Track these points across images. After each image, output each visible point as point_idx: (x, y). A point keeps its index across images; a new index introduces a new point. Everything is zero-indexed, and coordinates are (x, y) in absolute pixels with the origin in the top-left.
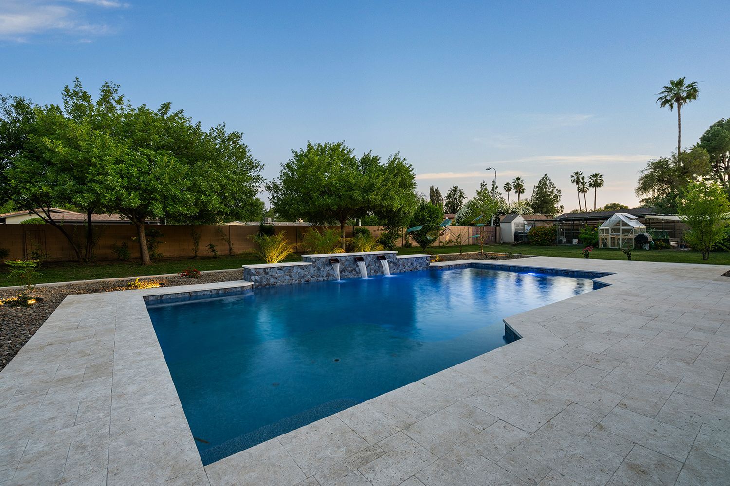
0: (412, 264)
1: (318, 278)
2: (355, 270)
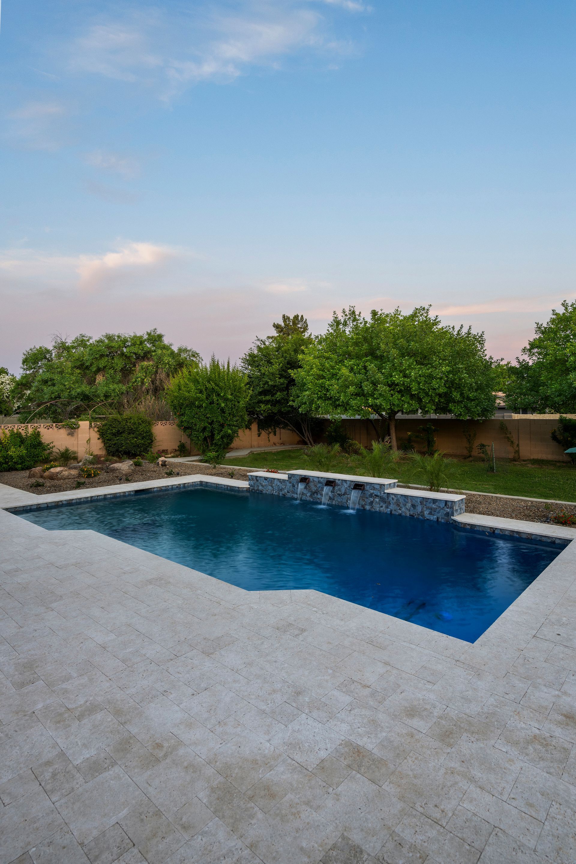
1: (293, 495)
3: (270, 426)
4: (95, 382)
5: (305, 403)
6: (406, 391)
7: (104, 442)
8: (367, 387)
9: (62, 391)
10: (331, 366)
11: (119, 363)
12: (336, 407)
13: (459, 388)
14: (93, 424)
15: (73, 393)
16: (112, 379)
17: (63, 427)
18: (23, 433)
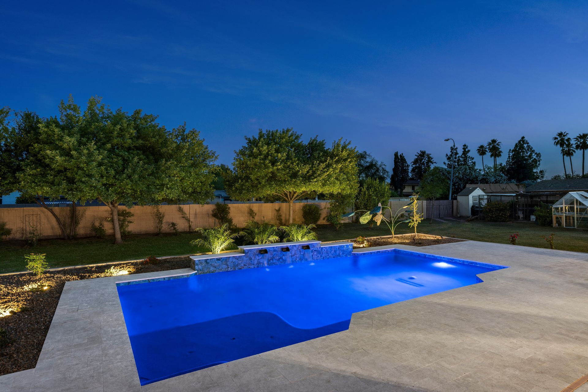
0: (335, 251)
1: (250, 266)
2: (282, 258)
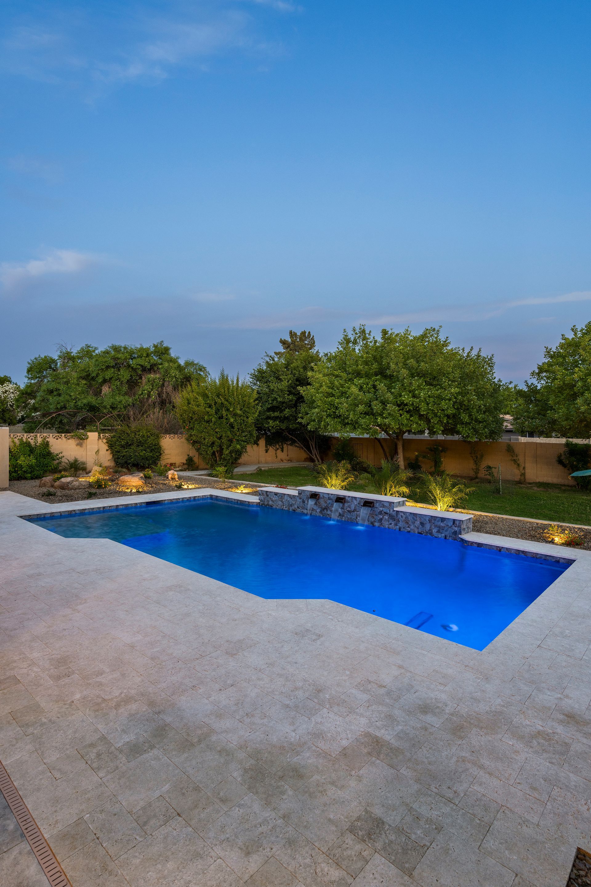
1: (303, 510)
3: (278, 443)
4: (101, 393)
5: (314, 421)
6: (415, 411)
7: (112, 453)
8: (376, 406)
9: (68, 401)
10: (340, 384)
11: (125, 375)
12: (345, 424)
13: (468, 409)
14: (101, 435)
15: (79, 403)
16: (118, 391)
17: (72, 437)
18: (32, 442)
